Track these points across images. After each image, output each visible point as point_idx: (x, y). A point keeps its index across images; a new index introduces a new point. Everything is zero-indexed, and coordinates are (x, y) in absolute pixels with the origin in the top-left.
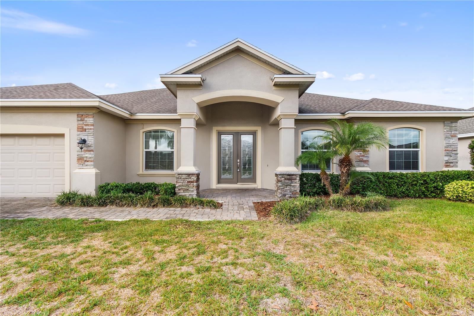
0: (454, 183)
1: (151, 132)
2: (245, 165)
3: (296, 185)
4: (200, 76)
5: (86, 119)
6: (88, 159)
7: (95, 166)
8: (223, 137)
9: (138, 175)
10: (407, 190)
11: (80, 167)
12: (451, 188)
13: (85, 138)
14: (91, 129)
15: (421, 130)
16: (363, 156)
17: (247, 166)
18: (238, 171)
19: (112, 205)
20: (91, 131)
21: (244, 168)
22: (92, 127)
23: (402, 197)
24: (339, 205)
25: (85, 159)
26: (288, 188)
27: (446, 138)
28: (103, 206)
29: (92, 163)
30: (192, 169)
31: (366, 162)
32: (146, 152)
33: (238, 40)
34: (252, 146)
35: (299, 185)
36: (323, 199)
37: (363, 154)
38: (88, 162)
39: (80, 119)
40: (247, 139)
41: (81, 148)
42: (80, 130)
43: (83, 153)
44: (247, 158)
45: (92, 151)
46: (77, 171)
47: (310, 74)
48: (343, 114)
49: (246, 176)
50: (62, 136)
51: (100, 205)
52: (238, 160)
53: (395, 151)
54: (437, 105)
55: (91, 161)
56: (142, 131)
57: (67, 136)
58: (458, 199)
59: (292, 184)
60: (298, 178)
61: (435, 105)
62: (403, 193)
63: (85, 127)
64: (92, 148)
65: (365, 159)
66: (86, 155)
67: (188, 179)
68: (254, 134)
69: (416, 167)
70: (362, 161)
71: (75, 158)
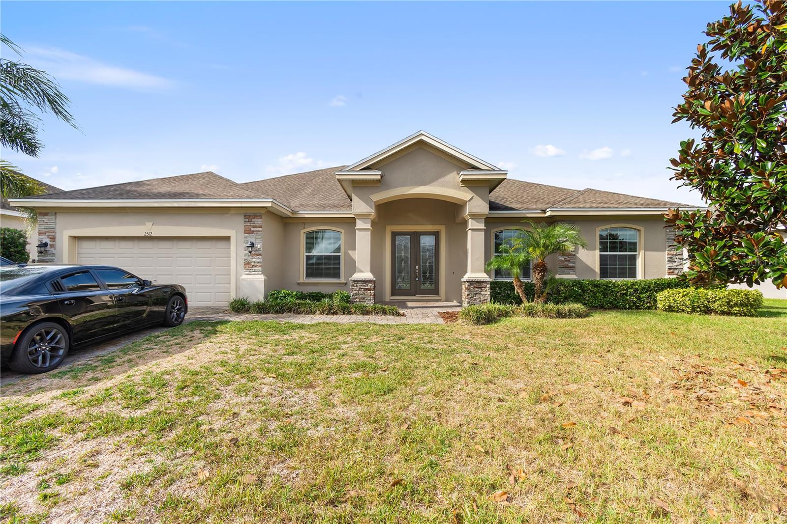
0: (666, 291)
1: (313, 232)
2: (425, 273)
3: (486, 293)
4: (380, 173)
5: (253, 220)
6: (255, 264)
7: (263, 273)
8: (398, 238)
9: (298, 283)
10: (615, 300)
11: (247, 273)
12: (662, 297)
13: (253, 241)
14: (259, 231)
15: (639, 230)
16: (569, 261)
17: (428, 275)
18: (417, 279)
19: (290, 312)
20: (259, 233)
21: (425, 276)
22: (260, 229)
23: (610, 309)
24: (531, 313)
25: (252, 264)
26: (477, 297)
27: (668, 239)
28: (280, 313)
29: (260, 268)
30: (368, 275)
31: (572, 268)
32: (307, 256)
33: (422, 132)
34: (434, 249)
35: (489, 293)
36: (515, 306)
37: (568, 259)
38: (255, 267)
39: (247, 220)
40: (427, 242)
41: (250, 252)
42: (247, 232)
43: (250, 257)
44: (428, 264)
45: (260, 255)
46: (244, 277)
47: (502, 171)
48: (544, 212)
49: (427, 286)
50: (227, 239)
51: (277, 312)
52: (417, 267)
53: (617, 255)
54: (660, 199)
55: (260, 267)
56: (302, 232)
57: (233, 240)
58: (670, 309)
59: (482, 293)
60: (488, 286)
61: (658, 199)
62: (611, 303)
63: (252, 229)
64: (260, 252)
65: (570, 265)
66: (255, 260)
67: (365, 286)
68: (437, 234)
69: (633, 274)
70: (567, 267)
71: (242, 262)
